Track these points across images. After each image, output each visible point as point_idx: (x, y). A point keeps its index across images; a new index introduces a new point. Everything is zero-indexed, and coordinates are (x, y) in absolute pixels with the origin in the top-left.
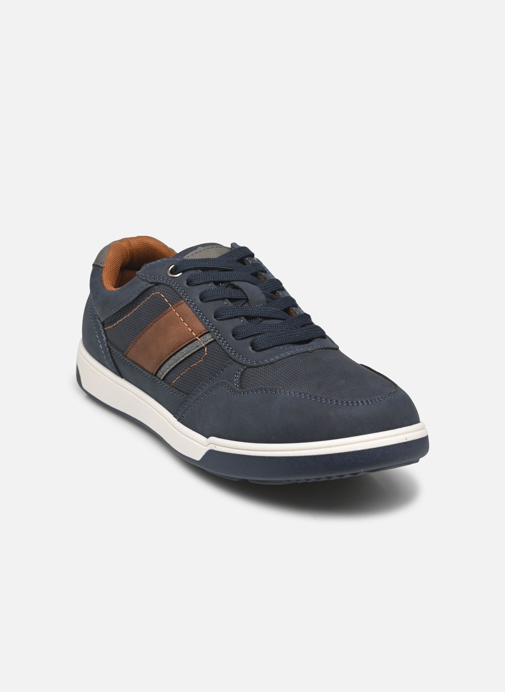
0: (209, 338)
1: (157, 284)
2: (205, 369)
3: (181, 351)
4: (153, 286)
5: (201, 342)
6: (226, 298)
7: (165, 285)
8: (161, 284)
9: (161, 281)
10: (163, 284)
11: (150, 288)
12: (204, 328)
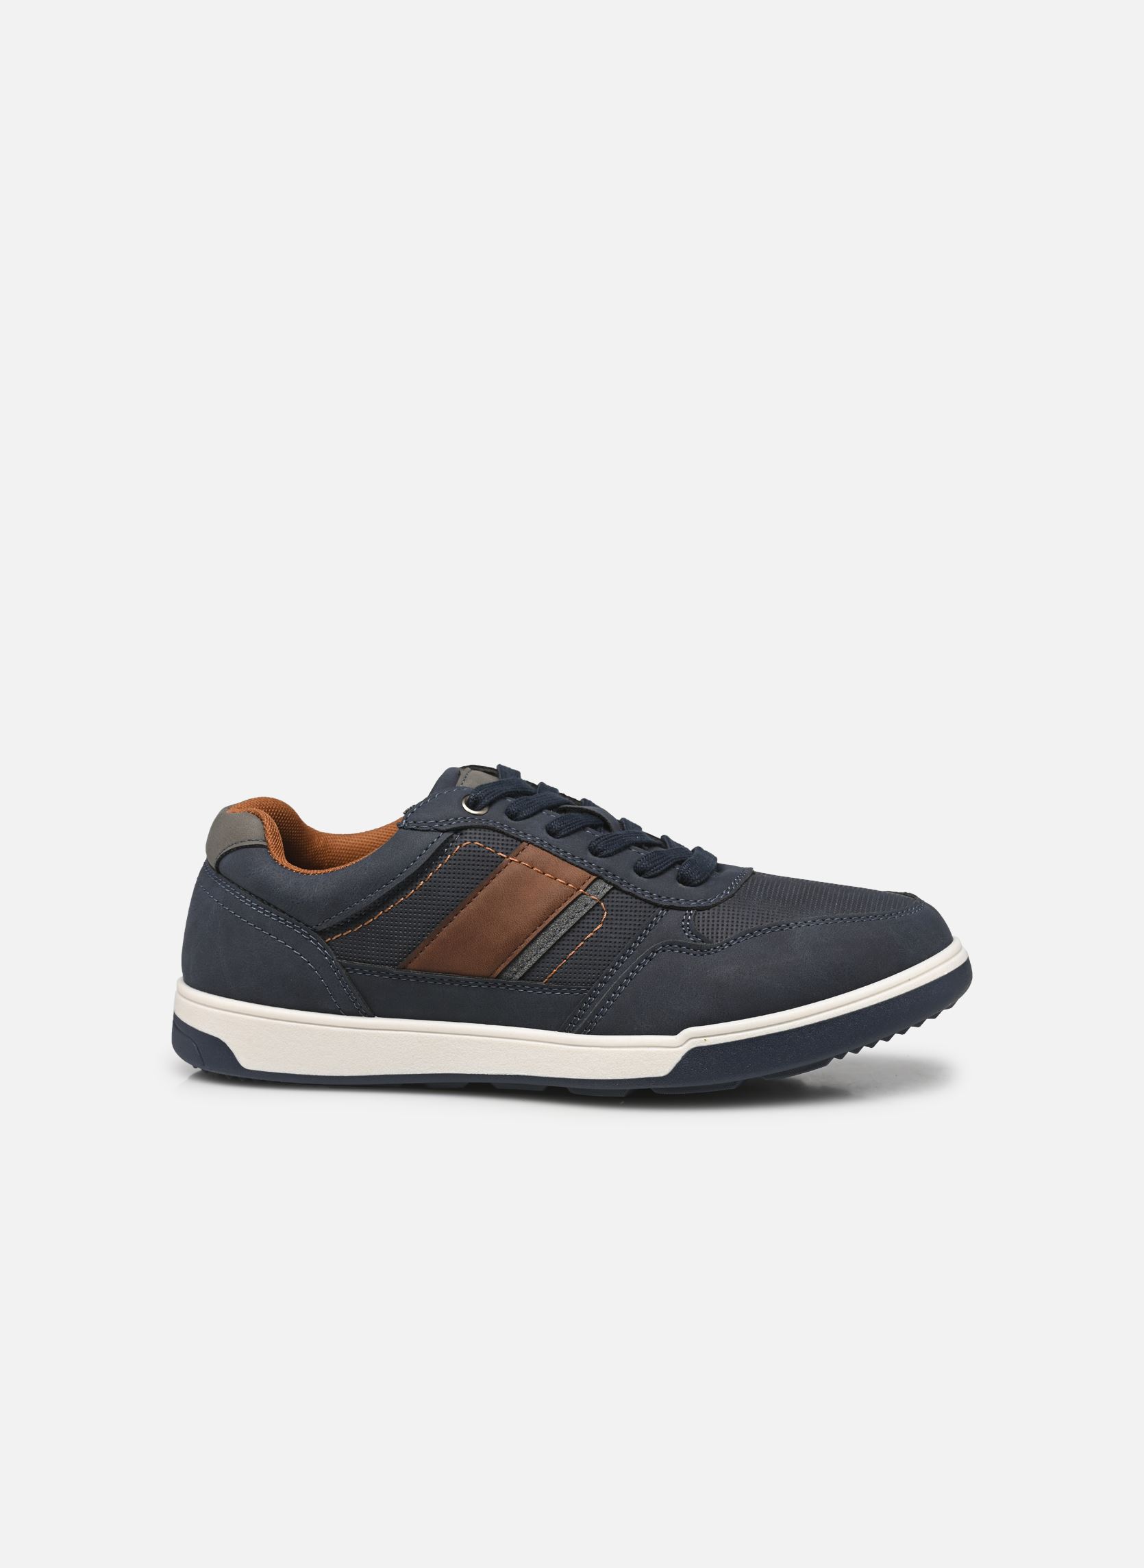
0: (602, 888)
1: (457, 831)
2: (613, 936)
3: (558, 920)
4: (451, 837)
5: (592, 898)
6: (587, 826)
7: (475, 828)
8: (466, 828)
9: (462, 823)
10: (471, 827)
11: (447, 841)
12: (587, 873)
